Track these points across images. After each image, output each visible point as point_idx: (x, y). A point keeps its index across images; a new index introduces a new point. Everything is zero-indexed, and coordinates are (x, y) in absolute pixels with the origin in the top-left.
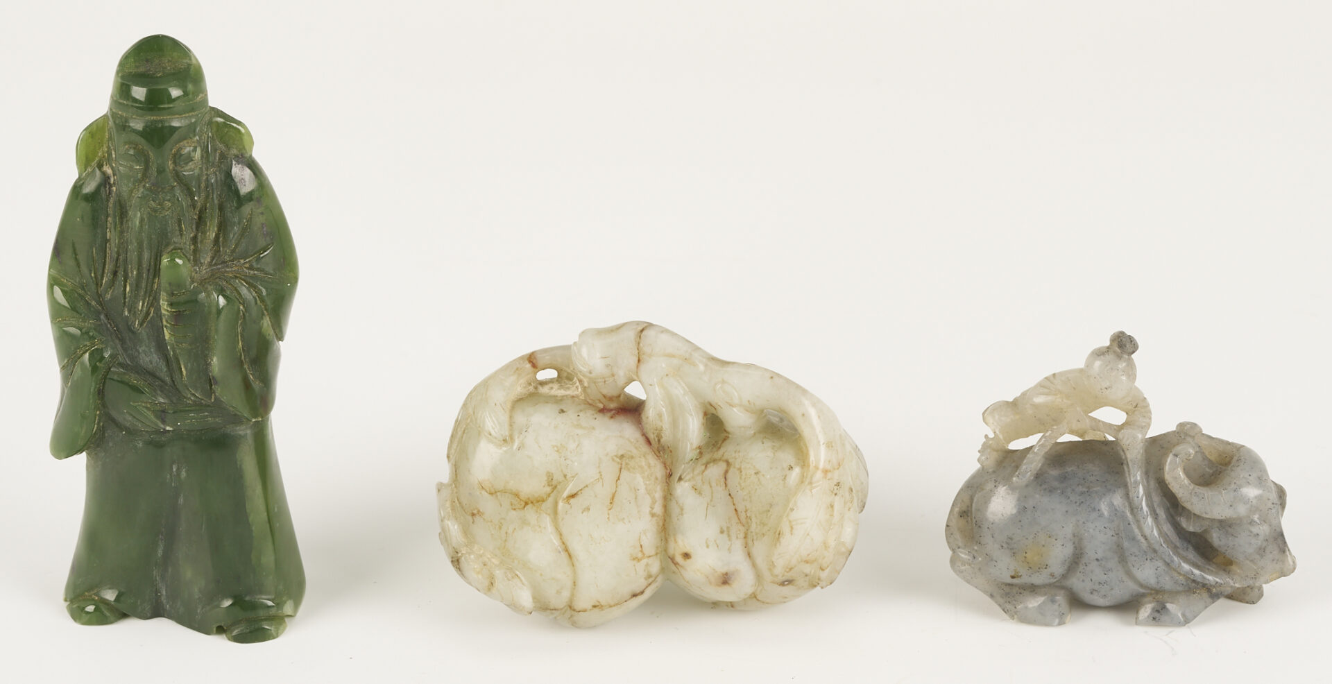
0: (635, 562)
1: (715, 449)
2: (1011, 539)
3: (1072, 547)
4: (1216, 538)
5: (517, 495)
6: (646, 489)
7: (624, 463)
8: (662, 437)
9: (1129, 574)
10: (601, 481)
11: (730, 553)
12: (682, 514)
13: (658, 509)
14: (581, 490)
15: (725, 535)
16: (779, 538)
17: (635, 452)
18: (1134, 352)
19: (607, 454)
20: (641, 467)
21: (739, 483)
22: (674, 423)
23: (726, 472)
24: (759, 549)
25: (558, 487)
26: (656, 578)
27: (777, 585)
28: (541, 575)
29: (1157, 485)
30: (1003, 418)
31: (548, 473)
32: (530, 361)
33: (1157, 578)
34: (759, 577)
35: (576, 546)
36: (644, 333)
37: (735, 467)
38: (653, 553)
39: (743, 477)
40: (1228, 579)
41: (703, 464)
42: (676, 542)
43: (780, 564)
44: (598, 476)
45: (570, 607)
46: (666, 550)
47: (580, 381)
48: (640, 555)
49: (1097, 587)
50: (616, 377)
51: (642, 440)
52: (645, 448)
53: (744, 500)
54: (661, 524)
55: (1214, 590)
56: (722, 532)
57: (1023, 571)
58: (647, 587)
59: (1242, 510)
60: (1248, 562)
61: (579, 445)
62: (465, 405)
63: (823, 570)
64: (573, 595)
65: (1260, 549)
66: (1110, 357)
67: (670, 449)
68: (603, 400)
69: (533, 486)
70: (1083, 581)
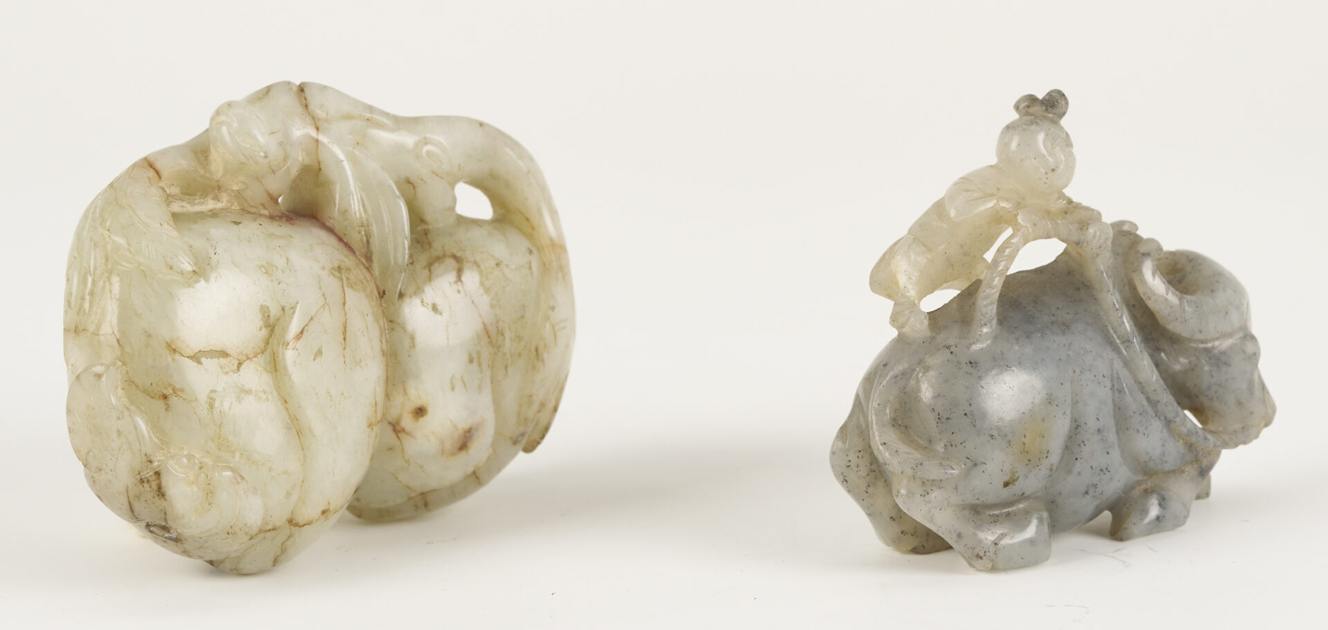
0: (370, 430)
2: (1002, 419)
5: (224, 354)
7: (343, 277)
9: (1125, 451)
10: (327, 307)
11: (478, 393)
12: (415, 346)
14: (308, 323)
17: (346, 262)
19: (322, 268)
20: (361, 282)
23: (459, 270)
25: (277, 328)
31: (262, 307)
32: (155, 170)
36: (305, 94)
37: (468, 262)
41: (425, 268)
42: (405, 393)
44: (322, 300)
45: (291, 522)
46: (388, 412)
47: (226, 187)
49: (1096, 480)
57: (1021, 469)
61: (287, 259)
64: (298, 498)
69: (242, 334)
70: (1080, 473)
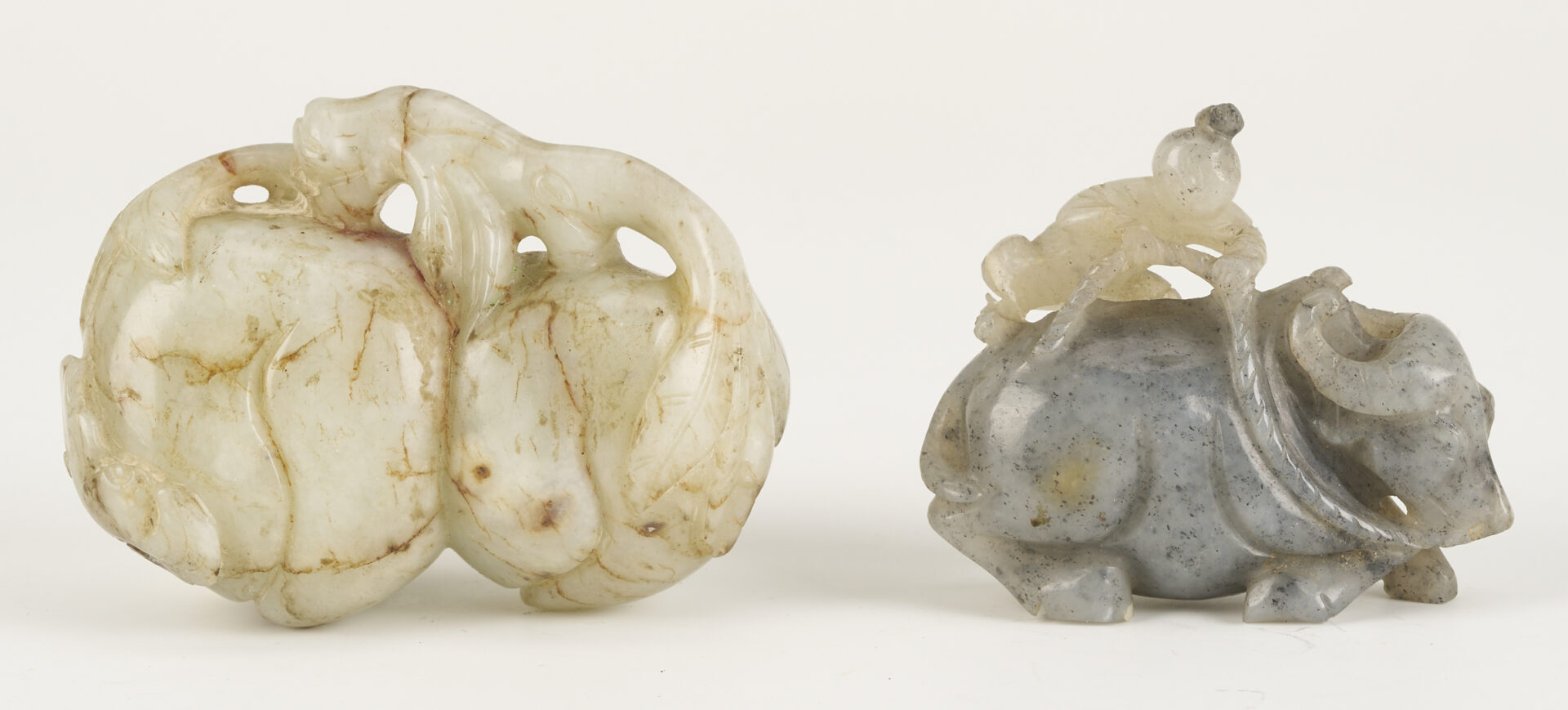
0: (395, 478)
1: (531, 289)
2: (1032, 450)
3: (1135, 465)
4: (1379, 457)
5: (196, 360)
6: (415, 348)
7: (378, 304)
8: (442, 264)
9: (1232, 519)
10: (338, 330)
11: (556, 460)
12: (476, 396)
13: (435, 386)
14: (305, 346)
15: (548, 426)
16: (639, 429)
17: (396, 287)
18: (1235, 132)
19: (350, 288)
20: (408, 312)
21: (573, 336)
22: (464, 246)
23: (551, 319)
24: (605, 455)
25: (267, 343)
26: (430, 521)
27: (634, 533)
28: (235, 498)
29: (1278, 365)
30: (1017, 261)
31: (250, 317)
32: (225, 163)
33: (1281, 523)
34: (604, 515)
35: (295, 447)
36: (413, 102)
37: (564, 311)
38: (425, 468)
39: (580, 326)
40: (1399, 534)
41: (512, 311)
42: (465, 448)
43: (642, 478)
44: (333, 323)
45: (284, 566)
46: (447, 469)
47: (307, 193)
48: (403, 468)
49: (1177, 542)
50: (366, 170)
51: (410, 273)
52: (413, 285)
53: (580, 364)
54: (440, 415)
55: (1376, 556)
56: (543, 422)
57: (1053, 510)
58: (414, 536)
59: (1423, 401)
60: (1432, 501)
61: (302, 271)
62: (112, 230)
63: (713, 507)
64: (288, 541)
65: (1453, 476)
66: (1198, 140)
67: (457, 291)
68: (345, 215)
69: (224, 343)
70: (1154, 531)
